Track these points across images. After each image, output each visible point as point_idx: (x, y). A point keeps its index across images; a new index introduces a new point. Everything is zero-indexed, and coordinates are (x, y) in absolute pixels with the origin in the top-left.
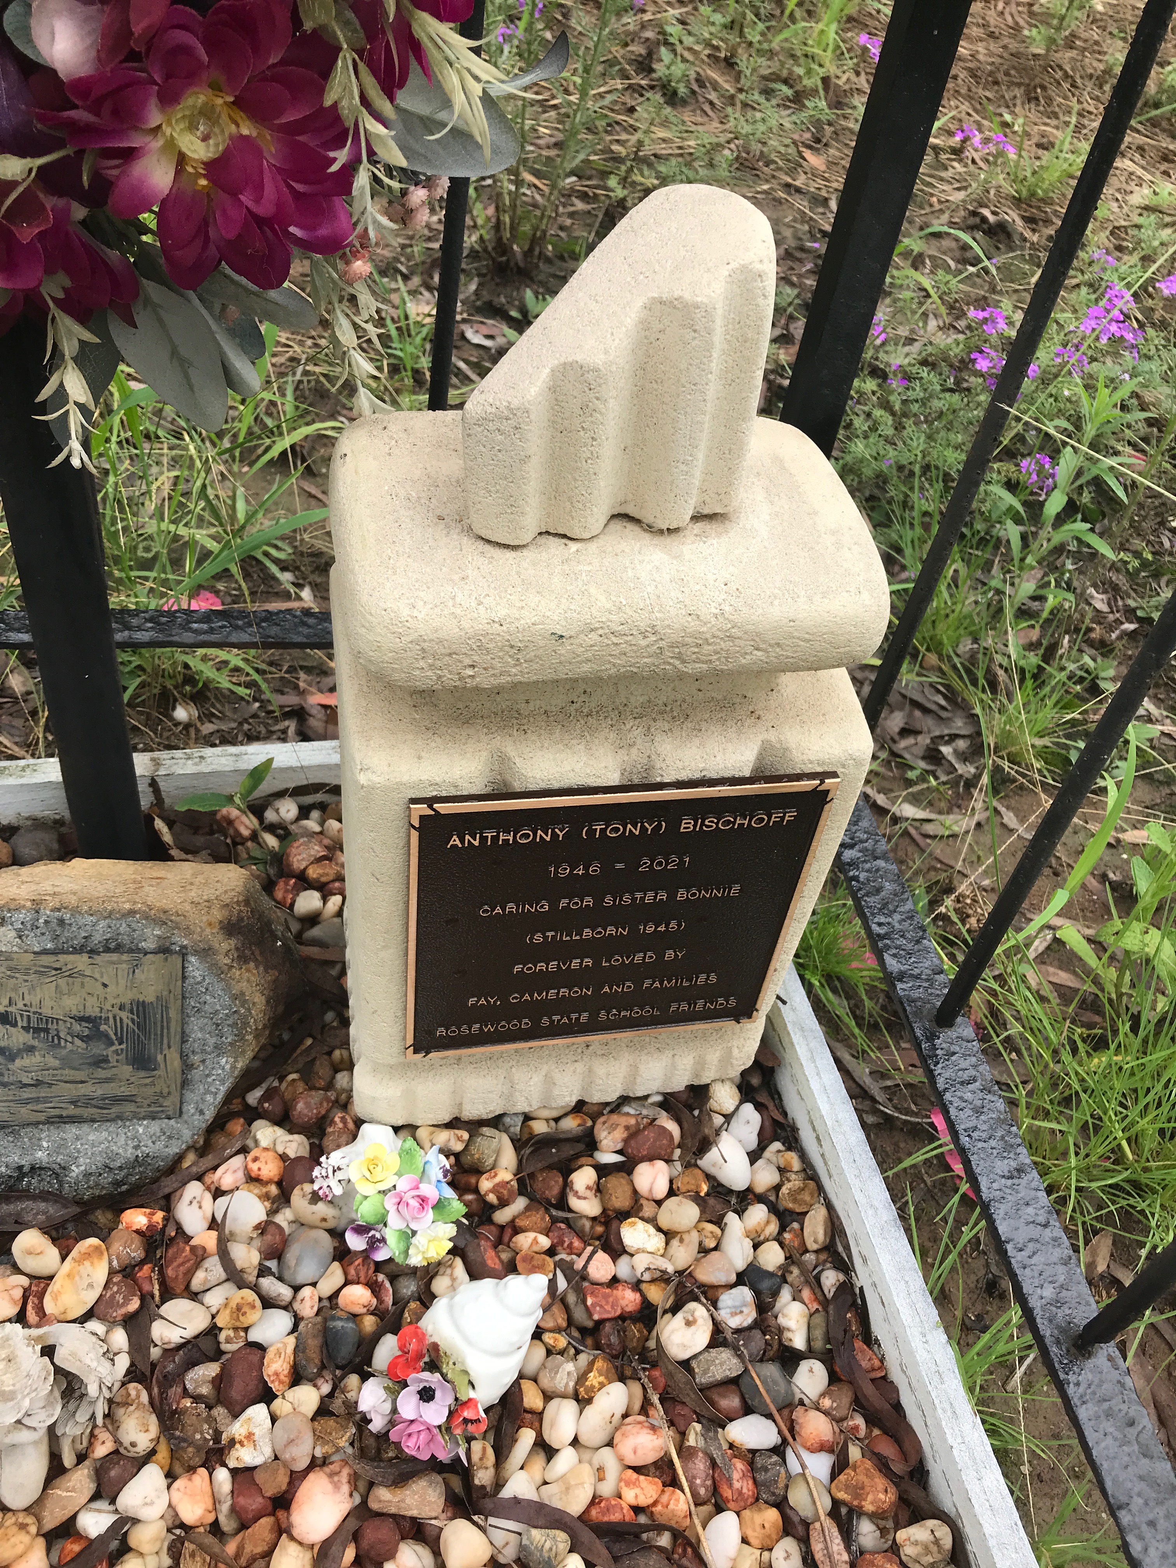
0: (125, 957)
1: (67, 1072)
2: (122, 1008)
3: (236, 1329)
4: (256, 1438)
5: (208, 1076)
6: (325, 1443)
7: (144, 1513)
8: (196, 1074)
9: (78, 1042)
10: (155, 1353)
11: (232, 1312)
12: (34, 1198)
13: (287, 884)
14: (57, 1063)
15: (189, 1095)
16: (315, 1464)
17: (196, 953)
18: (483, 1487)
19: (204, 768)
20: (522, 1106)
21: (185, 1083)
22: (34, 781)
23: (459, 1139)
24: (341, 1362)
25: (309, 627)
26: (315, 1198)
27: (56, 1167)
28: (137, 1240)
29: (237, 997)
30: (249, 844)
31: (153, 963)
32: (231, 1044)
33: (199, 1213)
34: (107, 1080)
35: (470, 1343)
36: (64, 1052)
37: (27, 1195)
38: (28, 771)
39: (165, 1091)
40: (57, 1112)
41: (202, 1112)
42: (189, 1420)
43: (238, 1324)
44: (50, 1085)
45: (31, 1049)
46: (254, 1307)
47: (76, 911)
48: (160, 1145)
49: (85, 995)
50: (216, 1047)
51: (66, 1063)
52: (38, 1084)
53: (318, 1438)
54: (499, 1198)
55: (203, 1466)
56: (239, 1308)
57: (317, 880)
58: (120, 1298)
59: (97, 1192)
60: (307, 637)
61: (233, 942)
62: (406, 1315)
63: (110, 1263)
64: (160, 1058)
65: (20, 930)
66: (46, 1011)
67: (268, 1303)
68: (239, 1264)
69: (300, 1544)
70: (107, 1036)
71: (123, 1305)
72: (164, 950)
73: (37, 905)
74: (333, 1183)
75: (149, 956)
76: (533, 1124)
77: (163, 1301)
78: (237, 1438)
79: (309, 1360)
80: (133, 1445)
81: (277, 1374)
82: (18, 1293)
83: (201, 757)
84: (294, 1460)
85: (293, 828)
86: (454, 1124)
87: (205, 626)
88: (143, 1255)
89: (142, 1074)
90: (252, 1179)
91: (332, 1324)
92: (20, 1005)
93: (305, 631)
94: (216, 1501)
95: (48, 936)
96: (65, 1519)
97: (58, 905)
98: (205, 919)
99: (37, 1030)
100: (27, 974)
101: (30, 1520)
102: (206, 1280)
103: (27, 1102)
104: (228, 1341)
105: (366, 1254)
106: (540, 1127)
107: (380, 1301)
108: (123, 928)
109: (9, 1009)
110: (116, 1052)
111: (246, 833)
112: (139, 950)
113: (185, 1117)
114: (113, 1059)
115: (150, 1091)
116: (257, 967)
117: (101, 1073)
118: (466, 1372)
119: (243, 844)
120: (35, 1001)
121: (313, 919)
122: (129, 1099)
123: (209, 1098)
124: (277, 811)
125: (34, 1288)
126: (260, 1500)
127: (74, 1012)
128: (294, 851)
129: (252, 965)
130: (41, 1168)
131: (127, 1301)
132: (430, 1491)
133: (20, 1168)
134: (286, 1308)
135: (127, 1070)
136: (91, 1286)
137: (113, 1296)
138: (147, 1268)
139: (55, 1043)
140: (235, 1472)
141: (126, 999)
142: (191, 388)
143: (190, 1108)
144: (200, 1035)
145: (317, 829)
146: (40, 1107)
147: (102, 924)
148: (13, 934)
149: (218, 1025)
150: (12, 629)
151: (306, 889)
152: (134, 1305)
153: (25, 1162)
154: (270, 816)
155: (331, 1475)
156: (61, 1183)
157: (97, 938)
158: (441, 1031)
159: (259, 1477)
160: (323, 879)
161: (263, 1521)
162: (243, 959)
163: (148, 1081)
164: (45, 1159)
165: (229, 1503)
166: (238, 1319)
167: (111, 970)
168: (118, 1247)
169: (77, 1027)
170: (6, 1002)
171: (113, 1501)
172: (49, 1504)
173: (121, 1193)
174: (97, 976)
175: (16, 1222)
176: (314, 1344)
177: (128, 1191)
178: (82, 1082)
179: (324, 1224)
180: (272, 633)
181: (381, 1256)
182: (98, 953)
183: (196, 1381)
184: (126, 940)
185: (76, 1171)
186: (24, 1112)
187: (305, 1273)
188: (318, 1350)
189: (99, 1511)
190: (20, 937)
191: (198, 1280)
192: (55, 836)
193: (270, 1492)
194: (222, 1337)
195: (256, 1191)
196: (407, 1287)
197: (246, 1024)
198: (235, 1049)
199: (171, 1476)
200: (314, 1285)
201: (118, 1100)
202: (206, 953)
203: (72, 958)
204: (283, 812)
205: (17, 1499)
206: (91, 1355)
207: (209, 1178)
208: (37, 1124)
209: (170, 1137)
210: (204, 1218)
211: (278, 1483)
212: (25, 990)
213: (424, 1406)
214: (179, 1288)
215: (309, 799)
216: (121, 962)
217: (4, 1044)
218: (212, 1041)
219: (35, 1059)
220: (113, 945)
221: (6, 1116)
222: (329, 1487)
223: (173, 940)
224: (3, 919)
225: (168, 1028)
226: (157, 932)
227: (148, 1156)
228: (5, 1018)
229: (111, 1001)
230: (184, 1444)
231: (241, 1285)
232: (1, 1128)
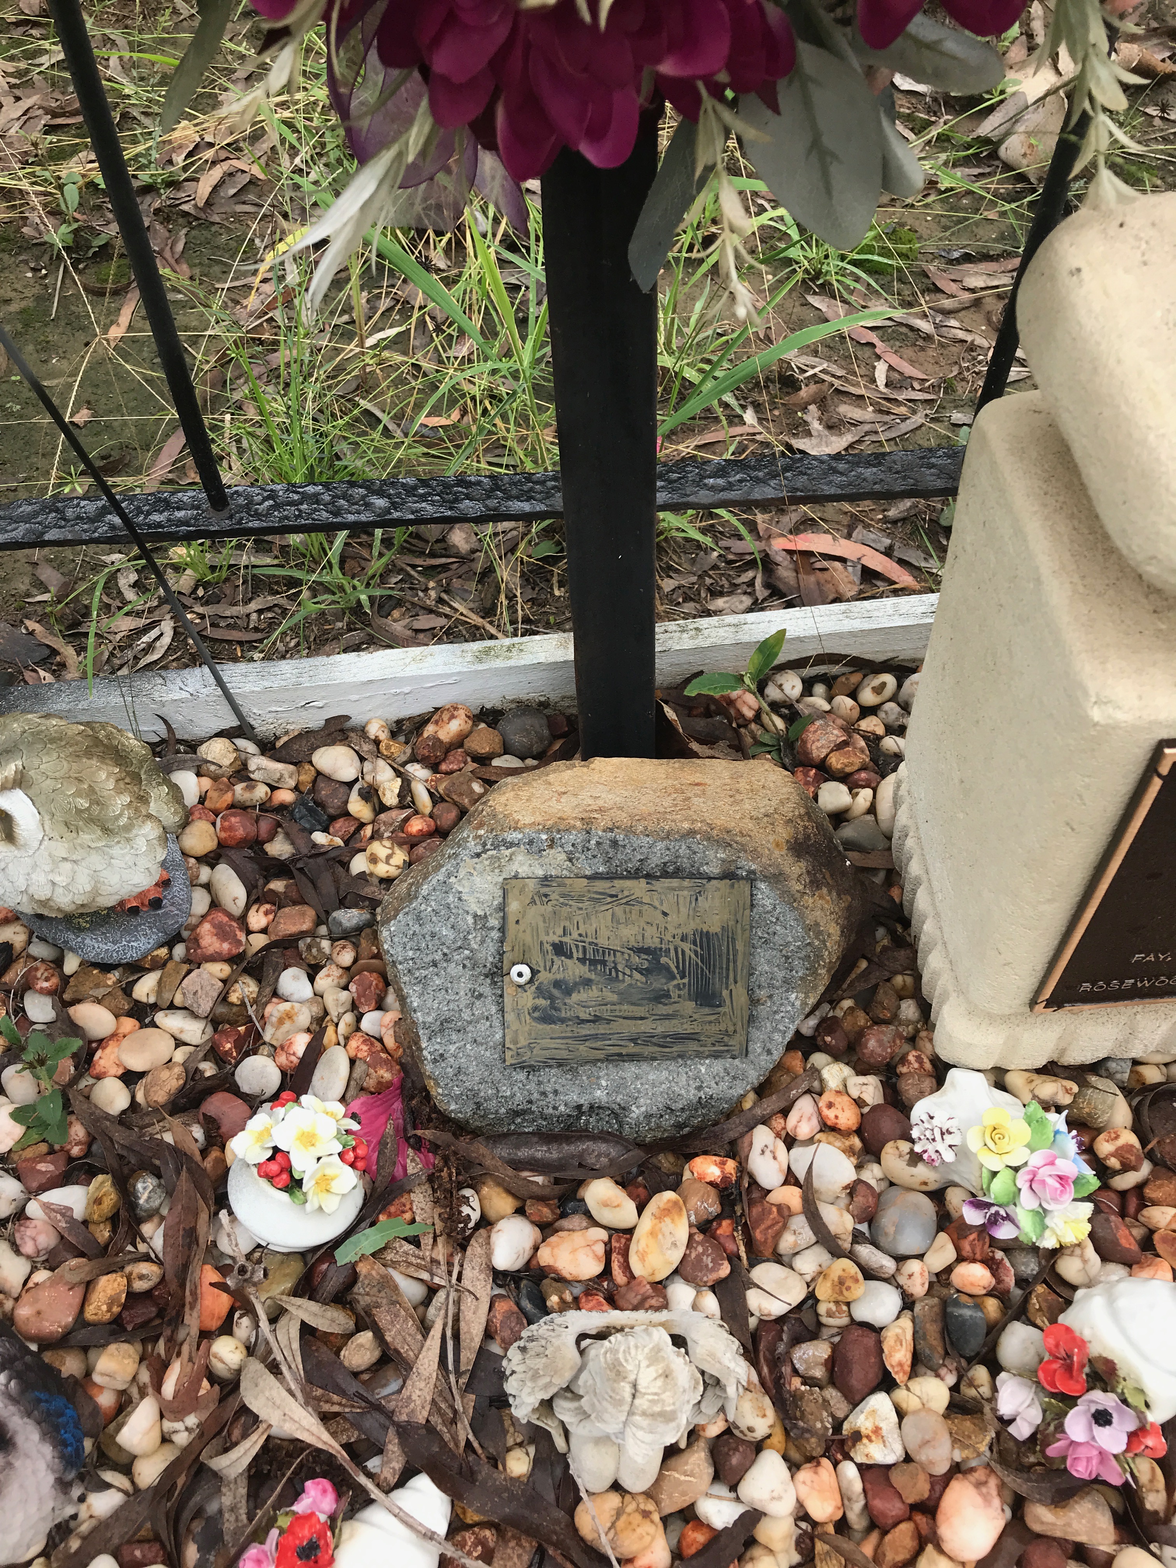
0: (686, 883)
1: (625, 1007)
2: (684, 938)
3: (837, 1303)
4: (884, 1432)
5: (775, 1012)
6: (964, 1447)
7: (772, 1508)
8: (763, 1010)
9: (637, 975)
10: (753, 1322)
11: (833, 1285)
12: (594, 1138)
13: (806, 775)
14: (614, 998)
15: (755, 1034)
16: (957, 1469)
17: (766, 878)
18: (1156, 1513)
19: (701, 642)
20: (1136, 1052)
21: (752, 1019)
22: (523, 662)
23: (1068, 1091)
24: (969, 1353)
25: (842, 474)
26: (915, 1158)
27: (616, 1107)
28: (713, 1192)
29: (814, 928)
30: (753, 726)
31: (718, 889)
32: (801, 978)
33: (774, 1165)
34: (667, 1017)
35: (1146, 1358)
36: (622, 986)
37: (585, 1135)
38: (515, 652)
39: (731, 1029)
40: (616, 1050)
41: (769, 1052)
42: (809, 1407)
43: (841, 1298)
44: (609, 1021)
45: (587, 983)
46: (857, 1281)
47: (630, 831)
48: (724, 1085)
49: (643, 924)
50: (786, 981)
51: (624, 997)
52: (596, 1019)
53: (955, 1441)
54: (1122, 1163)
55: (824, 1456)
56: (841, 1282)
57: (841, 771)
58: (708, 1261)
59: (659, 1135)
60: (840, 487)
61: (803, 864)
62: (1034, 1301)
63: (689, 1217)
64: (725, 993)
65: (571, 852)
66: (603, 942)
67: (869, 1274)
68: (833, 1229)
69: (950, 1558)
70: (667, 969)
71: (713, 1270)
72: (729, 875)
73: (588, 824)
74: (941, 1146)
75: (714, 882)
76: (1141, 1069)
77: (752, 1265)
78: (864, 1431)
79: (932, 1347)
80: (751, 1429)
81: (900, 1364)
82: (600, 1249)
83: (697, 629)
84: (931, 1463)
85: (800, 707)
86: (1050, 1069)
87: (720, 481)
88: (719, 1210)
89: (707, 1010)
90: (828, 1128)
91: (957, 1312)
92: (575, 935)
93: (838, 479)
94: (844, 1497)
95: (600, 859)
96: (685, 1505)
97: (610, 825)
98: (771, 838)
99: (593, 962)
100: (582, 901)
101: (650, 1506)
102: (796, 1244)
103: (585, 1039)
104: (830, 1314)
105: (983, 1230)
106: (1153, 1075)
107: (999, 1281)
108: (683, 851)
109: (564, 939)
110: (678, 986)
111: (749, 714)
112: (701, 876)
113: (751, 1056)
114: (674, 994)
115: (714, 1028)
116: (830, 892)
117: (662, 1009)
118: (1142, 1391)
119: (745, 726)
120: (591, 931)
121: (839, 817)
122: (692, 1037)
123: (777, 1037)
124: (780, 686)
125: (615, 1244)
126: (899, 1505)
127: (633, 943)
128: (811, 736)
129: (825, 890)
130: (599, 1107)
131: (716, 1266)
132: (1099, 1515)
133: (579, 1107)
134: (890, 1280)
135: (689, 1006)
136: (674, 1244)
137: (699, 1257)
138: (726, 1223)
139: (613, 976)
140: (863, 1469)
141: (689, 929)
143: (756, 1047)
144: (767, 968)
145: (827, 707)
146: (599, 1044)
147: (660, 845)
148: (563, 856)
149: (787, 958)
150: (509, 498)
151: (826, 780)
152: (725, 1270)
153: (584, 1100)
154: (772, 692)
155: (979, 1485)
156: (621, 1126)
157: (655, 861)
158: (1086, 986)
159: (897, 1478)
160: (848, 770)
161: (903, 1526)
162: (815, 884)
163: (712, 1018)
164: (604, 1099)
165: (862, 1502)
166: (841, 1293)
167: (671, 896)
168: (695, 1202)
169: (636, 960)
170: (560, 931)
171: (734, 1488)
172: (666, 1485)
173: (683, 1136)
174: (657, 904)
175: (581, 1165)
176: (933, 1330)
177: (690, 1134)
178: (642, 1018)
179: (925, 1188)
180: (799, 485)
181: (1004, 1232)
182: (657, 878)
183: (806, 1361)
184: (685, 863)
185: (636, 1112)
186: (583, 1049)
187: (909, 1242)
188: (938, 1336)
189: (719, 1498)
190: (570, 860)
191: (787, 1243)
192: (544, 722)
193: (911, 1498)
194: (822, 1309)
195: (838, 1144)
196: (1026, 1265)
197: (819, 957)
198: (805, 985)
199: (794, 1467)
200: (920, 1257)
201: (680, 1038)
202: (777, 878)
203: (628, 883)
204: (787, 688)
205: (636, 1483)
206: (728, 1355)
207: (778, 1123)
208: (594, 1062)
209: (734, 1078)
210: (781, 1170)
211: (919, 1490)
212: (579, 918)
213: (1098, 1431)
214: (768, 1253)
215: (808, 672)
216: (681, 889)
217: (559, 976)
218: (780, 974)
219: (591, 994)
220: (671, 869)
221: (564, 1054)
222: (979, 1500)
223: (740, 865)
224: (552, 840)
225: (735, 962)
226: (721, 855)
227: (711, 1097)
228: (560, 949)
229: (672, 930)
230: (807, 1435)
231: (836, 1252)
232: (560, 1065)
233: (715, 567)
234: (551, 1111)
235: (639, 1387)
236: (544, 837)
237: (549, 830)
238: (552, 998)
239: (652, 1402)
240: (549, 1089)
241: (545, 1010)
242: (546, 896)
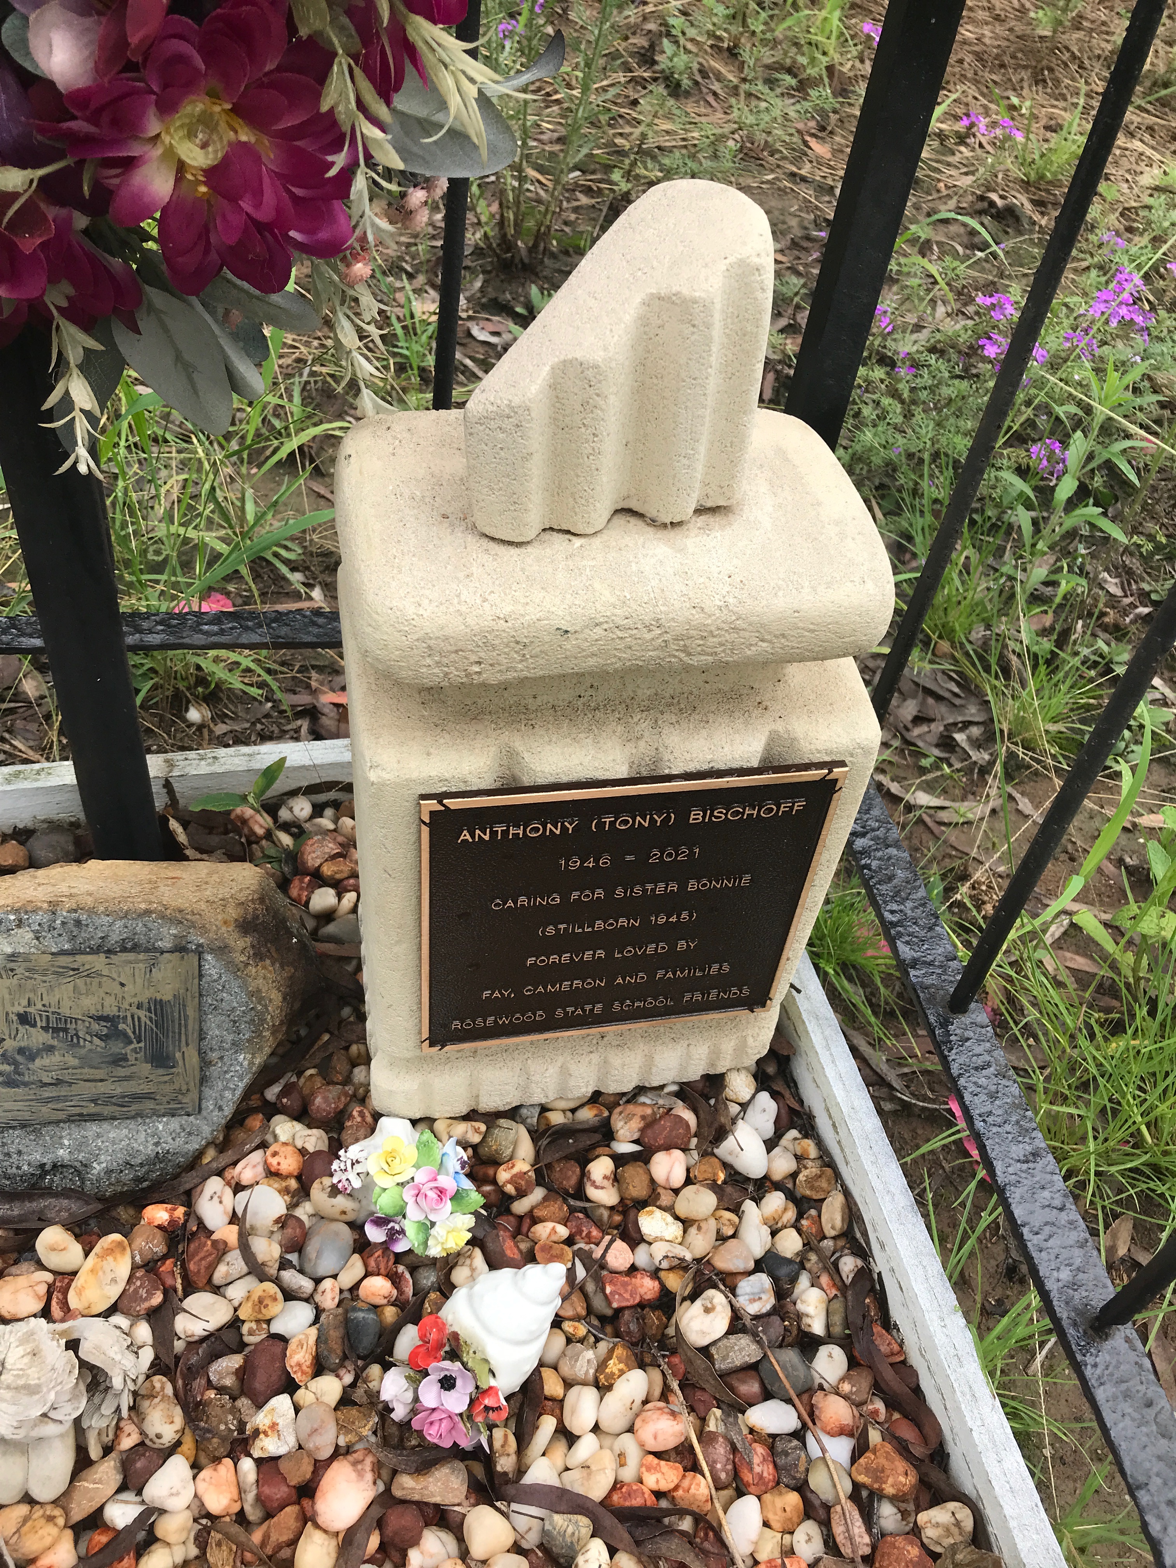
0: (142, 956)
1: (86, 1070)
2: (139, 1006)
3: (258, 1321)
4: (280, 1427)
5: (226, 1072)
6: (348, 1431)
7: (171, 1504)
8: (214, 1071)
9: (96, 1041)
10: (179, 1346)
11: (254, 1305)
12: (57, 1195)
13: (302, 882)
14: (75, 1062)
15: (207, 1092)
16: (338, 1453)
17: (212, 951)
18: (505, 1474)
19: (217, 768)
20: (538, 1098)
21: (203, 1080)
22: (49, 784)
23: (477, 1131)
24: (362, 1352)
25: (320, 626)
26: (335, 1191)
27: (78, 1164)
28: (159, 1234)
29: (256, 994)
30: (264, 842)
31: (170, 961)
32: (248, 1041)
33: (220, 1208)
34: (127, 1078)
35: (490, 1332)
36: (83, 1052)
37: (49, 1192)
38: (43, 775)
39: (184, 1088)
40: (77, 1110)
41: (220, 1109)
42: (214, 1411)
43: (260, 1316)
44: (70, 1084)
45: (50, 1049)
46: (275, 1299)
47: (92, 911)
48: (180, 1141)
49: (103, 995)
50: (234, 1043)
51: (85, 1062)
52: (58, 1082)
53: (341, 1427)
54: (516, 1189)
55: (228, 1456)
56: (261, 1301)
57: (332, 877)
58: (143, 1293)
59: (119, 1189)
60: (317, 636)
61: (249, 940)
62: (427, 1305)
63: (133, 1258)
64: (178, 1055)
65: (38, 931)
66: (65, 1011)
67: (289, 1295)
68: (261, 1257)
69: (325, 1531)
70: (124, 1034)
71: (146, 1299)
72: (180, 949)
73: (54, 906)
74: (352, 1176)
75: (166, 955)
76: (550, 1115)
77: (186, 1295)
78: (262, 1428)
79: (331, 1350)
80: (159, 1436)
81: (299, 1365)
82: (42, 1289)
83: (215, 758)
84: (318, 1449)
85: (307, 826)
86: (471, 1116)
87: (216, 628)
88: (165, 1250)
89: (161, 1071)
90: (272, 1174)
91: (353, 1315)
92: (39, 1006)
93: (315, 630)
94: (241, 1491)
95: (65, 937)
96: (92, 1510)
97: (74, 906)
98: (220, 917)
99: (56, 1030)
100: (45, 975)
101: (58, 1512)
102: (228, 1274)
103: (48, 1101)
104: (251, 1333)
105: (385, 1246)
106: (556, 1118)
107: (400, 1291)
108: (140, 928)
109: (29, 1010)
110: (135, 1050)
111: (260, 831)
112: (155, 949)
113: (204, 1113)
114: (131, 1057)
115: (168, 1088)
116: (273, 964)
117: (121, 1072)
118: (486, 1361)
119: (257, 843)
120: (54, 1001)
121: (328, 916)
122: (149, 1096)
123: (228, 1094)
124: (291, 809)
125: (58, 1284)
126: (285, 1489)
127: (93, 1012)
128: (308, 849)
129: (268, 962)
130: (62, 1166)
131: (150, 1295)
132: (453, 1478)
133: (42, 1166)
134: (308, 1300)
135: (146, 1068)
136: (114, 1281)
137: (136, 1291)
138: (169, 1262)
139: (74, 1041)
140: (260, 1462)
141: (144, 998)
142: (196, 392)
143: (209, 1105)
144: (217, 1032)
145: (331, 826)
146: (59, 1106)
147: (119, 924)
148: (31, 935)
149: (235, 1022)
150: (24, 635)
151: (320, 887)
152: (157, 1299)
153: (47, 1160)
154: (284, 814)
155: (355, 1464)
156: (83, 1181)
157: (114, 938)
158: (456, 1024)
159: (283, 1466)
160: (338, 876)
161: (288, 1509)
162: (258, 956)
163: (167, 1078)
164: (67, 1157)
165: (255, 1492)
166: (260, 1312)
167: (128, 969)
168: (140, 1242)
169: (95, 1027)
170: (25, 1002)
171: (139, 1493)
172: (76, 1495)
173: (142, 1189)
174: (115, 975)
175: (40, 1219)
176: (335, 1335)
177: (149, 1187)
178: (102, 1080)
179: (344, 1217)
180: (282, 633)
181: (400, 1247)
182: (115, 953)
183: (219, 1373)
184: (142, 940)
185: (97, 1168)
186: (45, 1111)
187: (325, 1266)
188: (340, 1341)
189: (126, 1502)
190: (37, 938)
191: (220, 1274)
192: (71, 838)
193: (295, 1480)
194: (245, 1329)
195: (276, 1185)
196: (428, 1278)
197: (263, 1021)
198: (253, 1045)
199: (196, 1467)
200: (335, 1277)
201: (137, 1097)
202: (222, 950)
203: (89, 958)
204: (296, 810)
205: (45, 1492)
206: (115, 1348)
207: (229, 1173)
208: (57, 1122)
209: (190, 1134)
210: (225, 1213)
211: (302, 1472)
212: (44, 991)
213: (445, 1394)
214: (201, 1282)
215: (322, 798)
216: (137, 962)
217: (23, 1044)
218: (230, 1038)
219: (55, 1059)
220: (129, 945)
221: (27, 1116)
222: (353, 1475)
223: (189, 939)
224: (20, 921)
225: (186, 1026)
226: (173, 931)
227: (168, 1152)
228: (24, 1019)
229: (129, 1000)
230: (209, 1435)
231: (263, 1278)
232: (23, 1126)
233: (267, 716)
234: (14, 1170)
235: (7, 1365)
236: (12, 917)
237: (17, 911)
238: (16, 1064)
239: (18, 1376)
240: (13, 1149)
241: (9, 1074)
242: (12, 970)
